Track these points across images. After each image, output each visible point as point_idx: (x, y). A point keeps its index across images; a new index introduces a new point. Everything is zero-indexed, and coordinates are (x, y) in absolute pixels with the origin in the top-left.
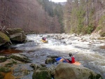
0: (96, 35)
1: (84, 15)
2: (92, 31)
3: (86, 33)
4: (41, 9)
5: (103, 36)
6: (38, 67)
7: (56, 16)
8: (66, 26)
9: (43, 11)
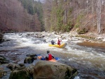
0: (74, 33)
1: (63, 14)
2: (70, 29)
3: (65, 31)
4: (19, 6)
5: (80, 33)
6: (16, 67)
7: (36, 14)
8: (46, 24)
9: (22, 8)
